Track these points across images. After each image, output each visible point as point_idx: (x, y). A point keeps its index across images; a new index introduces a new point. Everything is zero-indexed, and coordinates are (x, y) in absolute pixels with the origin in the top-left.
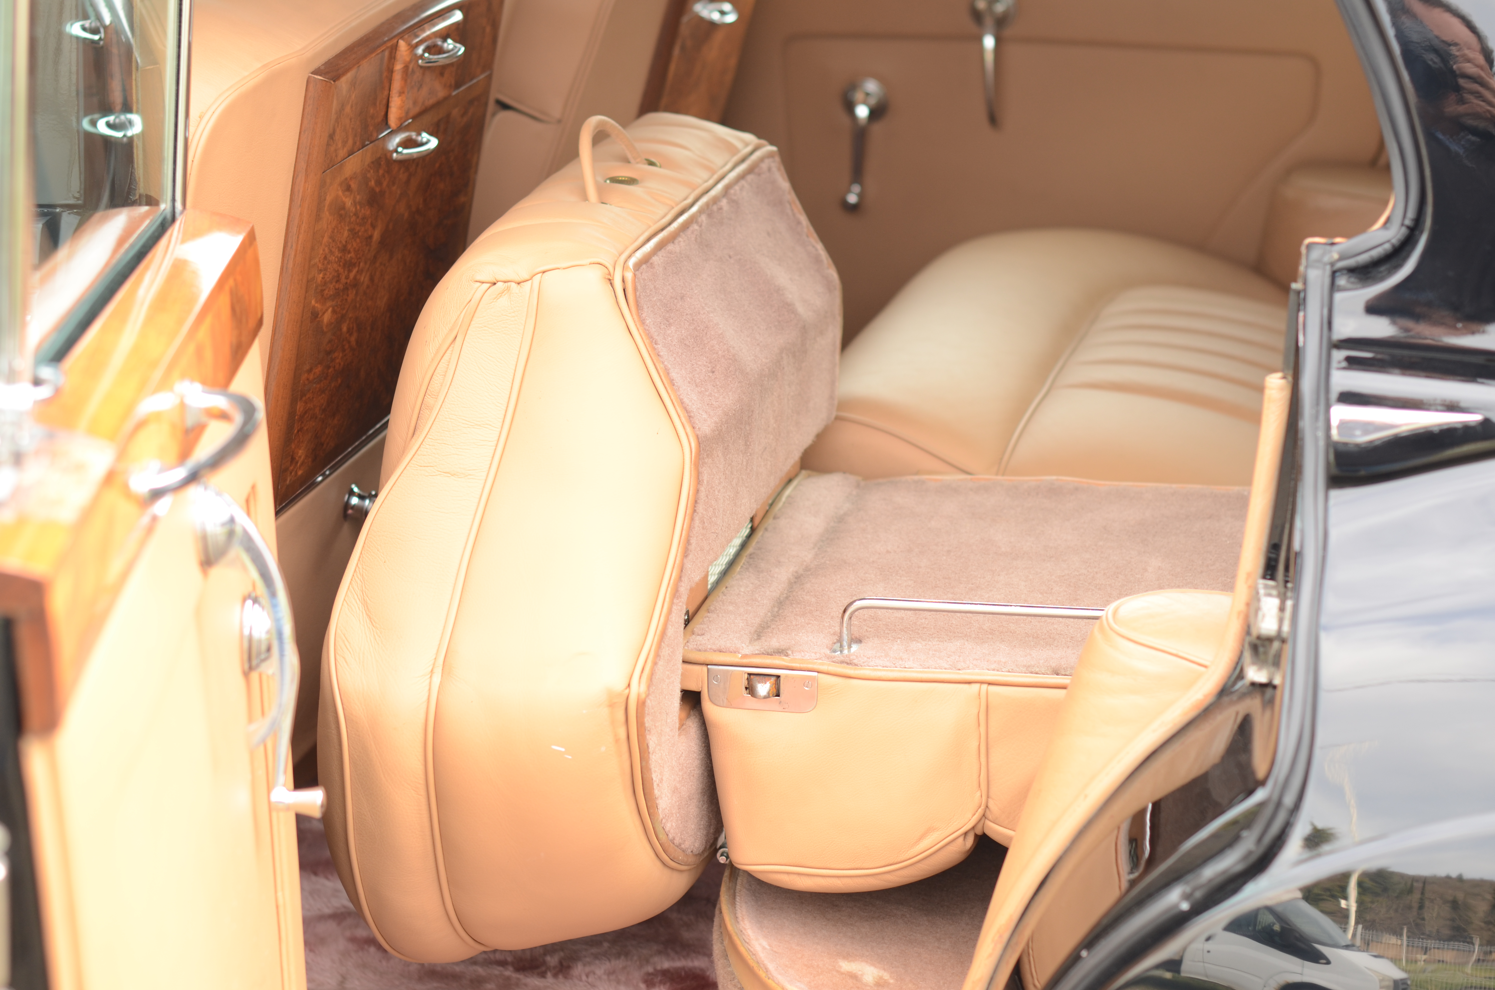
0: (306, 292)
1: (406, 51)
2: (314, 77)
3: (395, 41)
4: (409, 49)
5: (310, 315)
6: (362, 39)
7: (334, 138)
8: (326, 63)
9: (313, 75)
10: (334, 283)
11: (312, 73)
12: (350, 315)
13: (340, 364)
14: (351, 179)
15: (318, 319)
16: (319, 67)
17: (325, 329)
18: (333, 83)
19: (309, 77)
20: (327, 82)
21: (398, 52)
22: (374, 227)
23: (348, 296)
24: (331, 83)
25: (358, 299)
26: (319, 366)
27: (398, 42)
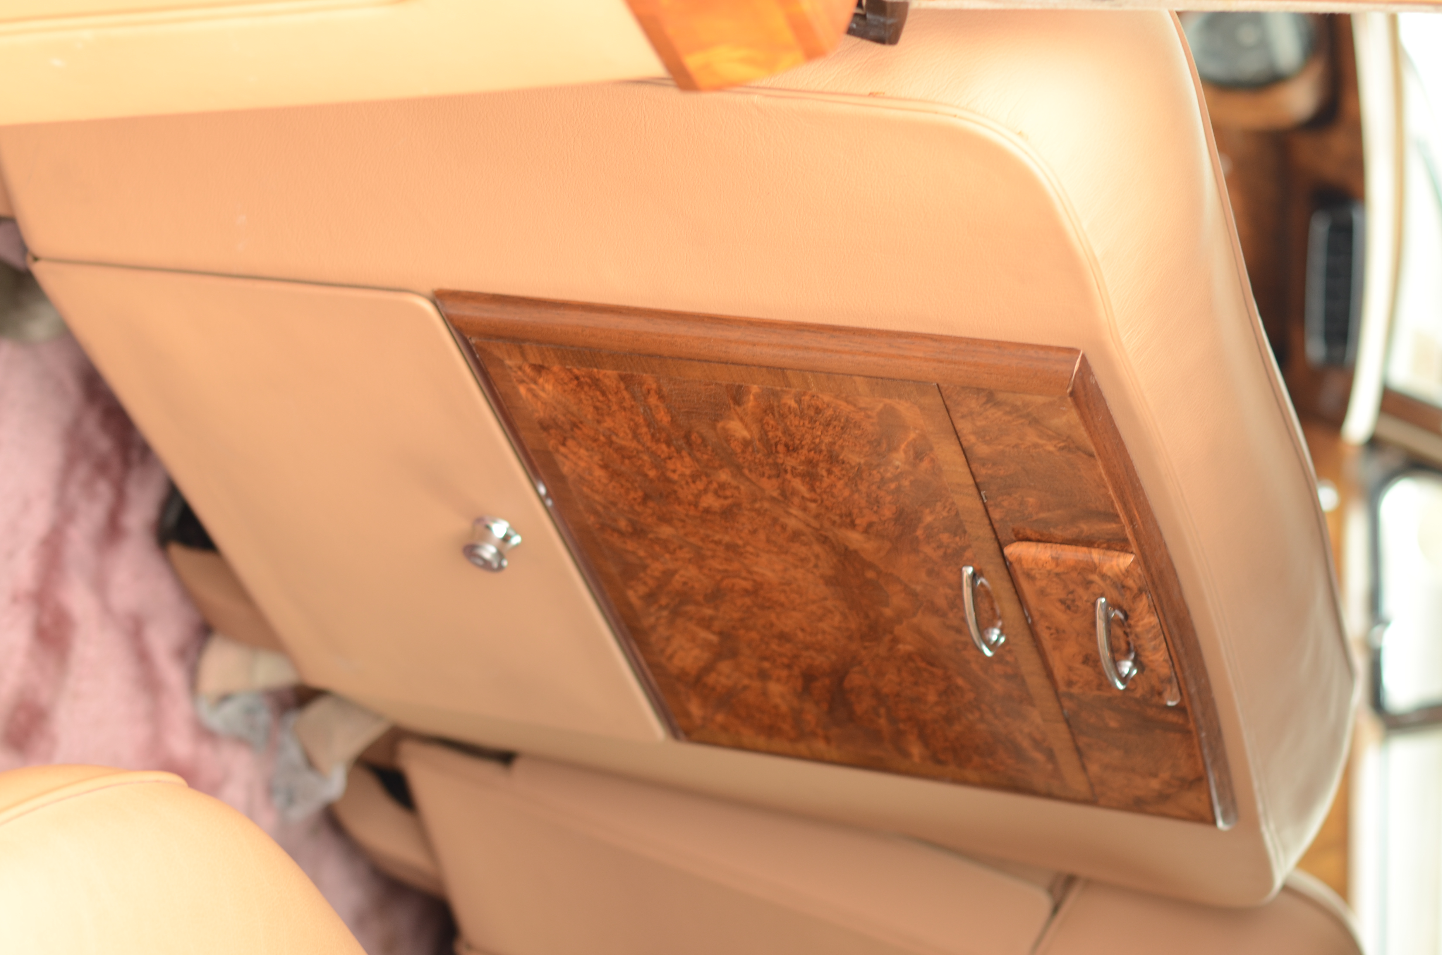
0: (767, 367)
1: (1118, 565)
2: (1077, 358)
3: (1134, 549)
4: (1120, 570)
5: (737, 384)
6: (1135, 475)
7: (988, 406)
8: (1099, 391)
9: (1080, 356)
10: (784, 439)
11: (1083, 356)
12: (742, 488)
13: (674, 471)
14: (932, 460)
15: (732, 406)
16: (1093, 376)
17: (720, 425)
18: (1069, 390)
19: (1077, 351)
20: (1070, 379)
21: (1116, 553)
22: (867, 530)
23: (769, 477)
24: (1067, 388)
25: (766, 505)
26: (669, 419)
27: (1132, 553)
